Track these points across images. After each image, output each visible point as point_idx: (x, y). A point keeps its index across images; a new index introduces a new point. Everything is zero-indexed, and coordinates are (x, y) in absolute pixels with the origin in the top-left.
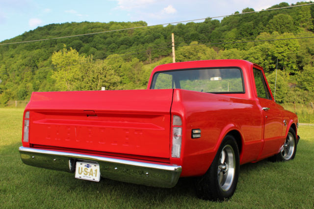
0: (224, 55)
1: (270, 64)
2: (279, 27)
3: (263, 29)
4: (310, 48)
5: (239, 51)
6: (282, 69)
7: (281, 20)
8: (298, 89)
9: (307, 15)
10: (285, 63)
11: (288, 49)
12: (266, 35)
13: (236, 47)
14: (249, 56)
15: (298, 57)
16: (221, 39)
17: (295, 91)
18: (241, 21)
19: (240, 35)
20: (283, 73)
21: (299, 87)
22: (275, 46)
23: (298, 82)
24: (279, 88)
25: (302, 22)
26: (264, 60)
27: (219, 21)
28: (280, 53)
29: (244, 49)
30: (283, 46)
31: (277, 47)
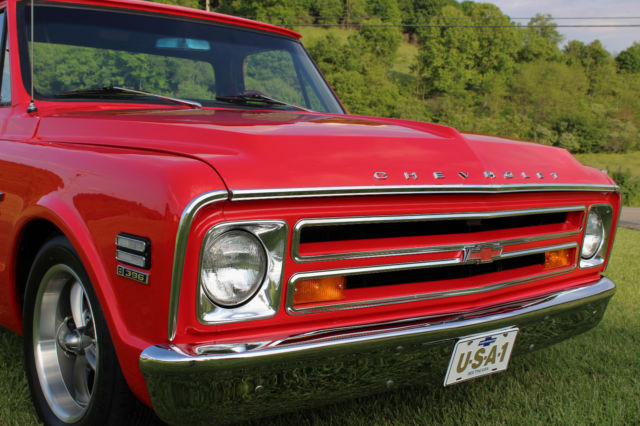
1: (114, 75)
10: (144, 75)
26: (101, 67)
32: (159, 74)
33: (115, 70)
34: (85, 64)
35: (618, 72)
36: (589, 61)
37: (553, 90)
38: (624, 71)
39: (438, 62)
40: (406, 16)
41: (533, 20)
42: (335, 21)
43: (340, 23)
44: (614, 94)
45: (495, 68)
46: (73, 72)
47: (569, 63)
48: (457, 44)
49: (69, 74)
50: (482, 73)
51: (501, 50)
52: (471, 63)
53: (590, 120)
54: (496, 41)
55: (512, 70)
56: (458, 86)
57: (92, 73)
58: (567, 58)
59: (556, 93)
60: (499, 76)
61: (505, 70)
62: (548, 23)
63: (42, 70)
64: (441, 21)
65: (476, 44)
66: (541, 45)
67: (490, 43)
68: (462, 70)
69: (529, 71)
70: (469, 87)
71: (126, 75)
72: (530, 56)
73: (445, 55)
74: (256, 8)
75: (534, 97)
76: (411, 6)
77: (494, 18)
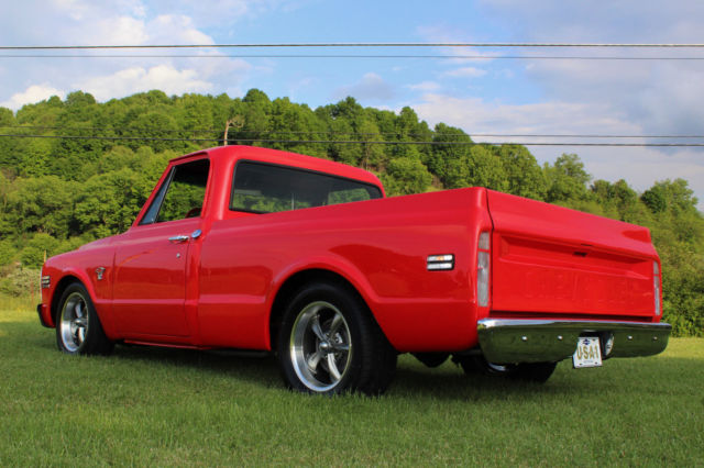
0: (28, 189)
2: (150, 138)
3: (114, 140)
5: (63, 182)
7: (155, 125)
9: (206, 121)
12: (123, 152)
13: (57, 171)
14: (87, 194)
15: (192, 203)
16: (15, 154)
18: (64, 118)
19: (61, 148)
22: (146, 176)
25: (196, 133)
27: (11, 112)
29: (75, 180)
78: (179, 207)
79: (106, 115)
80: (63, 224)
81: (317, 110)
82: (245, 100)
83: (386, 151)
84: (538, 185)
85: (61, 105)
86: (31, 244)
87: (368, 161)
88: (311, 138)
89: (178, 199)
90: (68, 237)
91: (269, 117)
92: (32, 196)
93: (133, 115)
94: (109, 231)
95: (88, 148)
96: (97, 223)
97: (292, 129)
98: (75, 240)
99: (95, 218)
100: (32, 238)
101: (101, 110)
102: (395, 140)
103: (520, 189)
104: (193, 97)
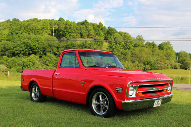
1: (29, 51)
2: (33, 31)
3: (24, 31)
4: (50, 44)
5: (10, 43)
6: (35, 54)
8: (44, 65)
10: (37, 51)
11: (39, 43)
12: (26, 35)
13: (9, 40)
14: (17, 46)
15: (44, 48)
17: (42, 66)
18: (11, 25)
19: (11, 33)
20: (36, 56)
21: (44, 64)
22: (31, 41)
23: (44, 61)
24: (34, 64)
25: (45, 30)
26: (26, 49)
28: (34, 45)
29: (14, 42)
30: (36, 41)
31: (33, 42)
32: (41, 51)
33: (29, 50)
34: (21, 48)
35: (159, 50)
36: (152, 47)
37: (143, 54)
38: (160, 49)
39: (114, 47)
40: (105, 35)
41: (137, 37)
42: (86, 37)
43: (88, 37)
44: (158, 55)
45: (128, 48)
46: (18, 50)
47: (147, 47)
48: (118, 43)
49: (17, 51)
50: (125, 50)
51: (129, 44)
52: (122, 47)
53: (153, 62)
54: (128, 42)
55: (132, 49)
56: (119, 53)
57: (23, 50)
58: (146, 46)
59: (144, 55)
60: (129, 51)
61: (131, 49)
62: (141, 37)
63: (10, 50)
64: (114, 37)
65: (123, 43)
66: (140, 43)
67: (127, 42)
68: (120, 49)
69: (137, 49)
70: (122, 53)
71: (32, 51)
72: (137, 46)
73: (116, 46)
74: (66, 34)
75: (138, 56)
76: (106, 33)
77: (128, 36)
78: (40, 49)
79: (22, 25)
80: (10, 54)
81: (77, 23)
82: (59, 21)
83: (95, 34)
84: (131, 43)
85: (11, 22)
86: (2, 59)
87: (90, 37)
88: (75, 31)
89: (39, 47)
90: (12, 57)
91: (64, 25)
92: (3, 46)
93: (29, 25)
94: (22, 55)
95: (17, 33)
96: (19, 53)
97: (70, 29)
98: (14, 58)
99: (19, 52)
100: (2, 57)
101: (21, 23)
102: (97, 31)
103: (127, 44)
104: (45, 20)
